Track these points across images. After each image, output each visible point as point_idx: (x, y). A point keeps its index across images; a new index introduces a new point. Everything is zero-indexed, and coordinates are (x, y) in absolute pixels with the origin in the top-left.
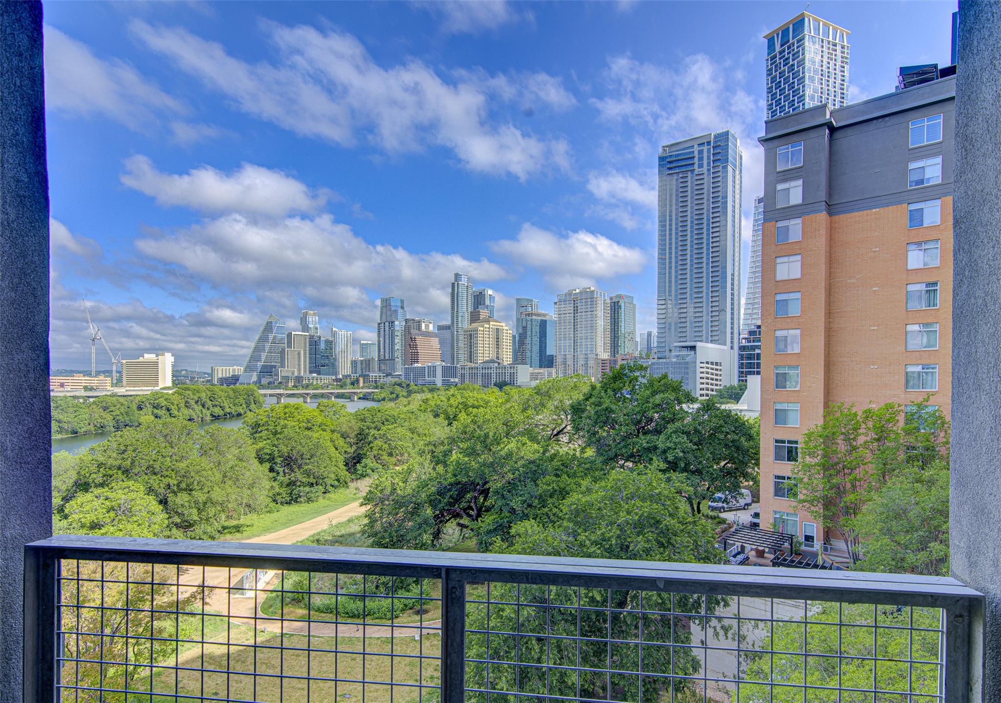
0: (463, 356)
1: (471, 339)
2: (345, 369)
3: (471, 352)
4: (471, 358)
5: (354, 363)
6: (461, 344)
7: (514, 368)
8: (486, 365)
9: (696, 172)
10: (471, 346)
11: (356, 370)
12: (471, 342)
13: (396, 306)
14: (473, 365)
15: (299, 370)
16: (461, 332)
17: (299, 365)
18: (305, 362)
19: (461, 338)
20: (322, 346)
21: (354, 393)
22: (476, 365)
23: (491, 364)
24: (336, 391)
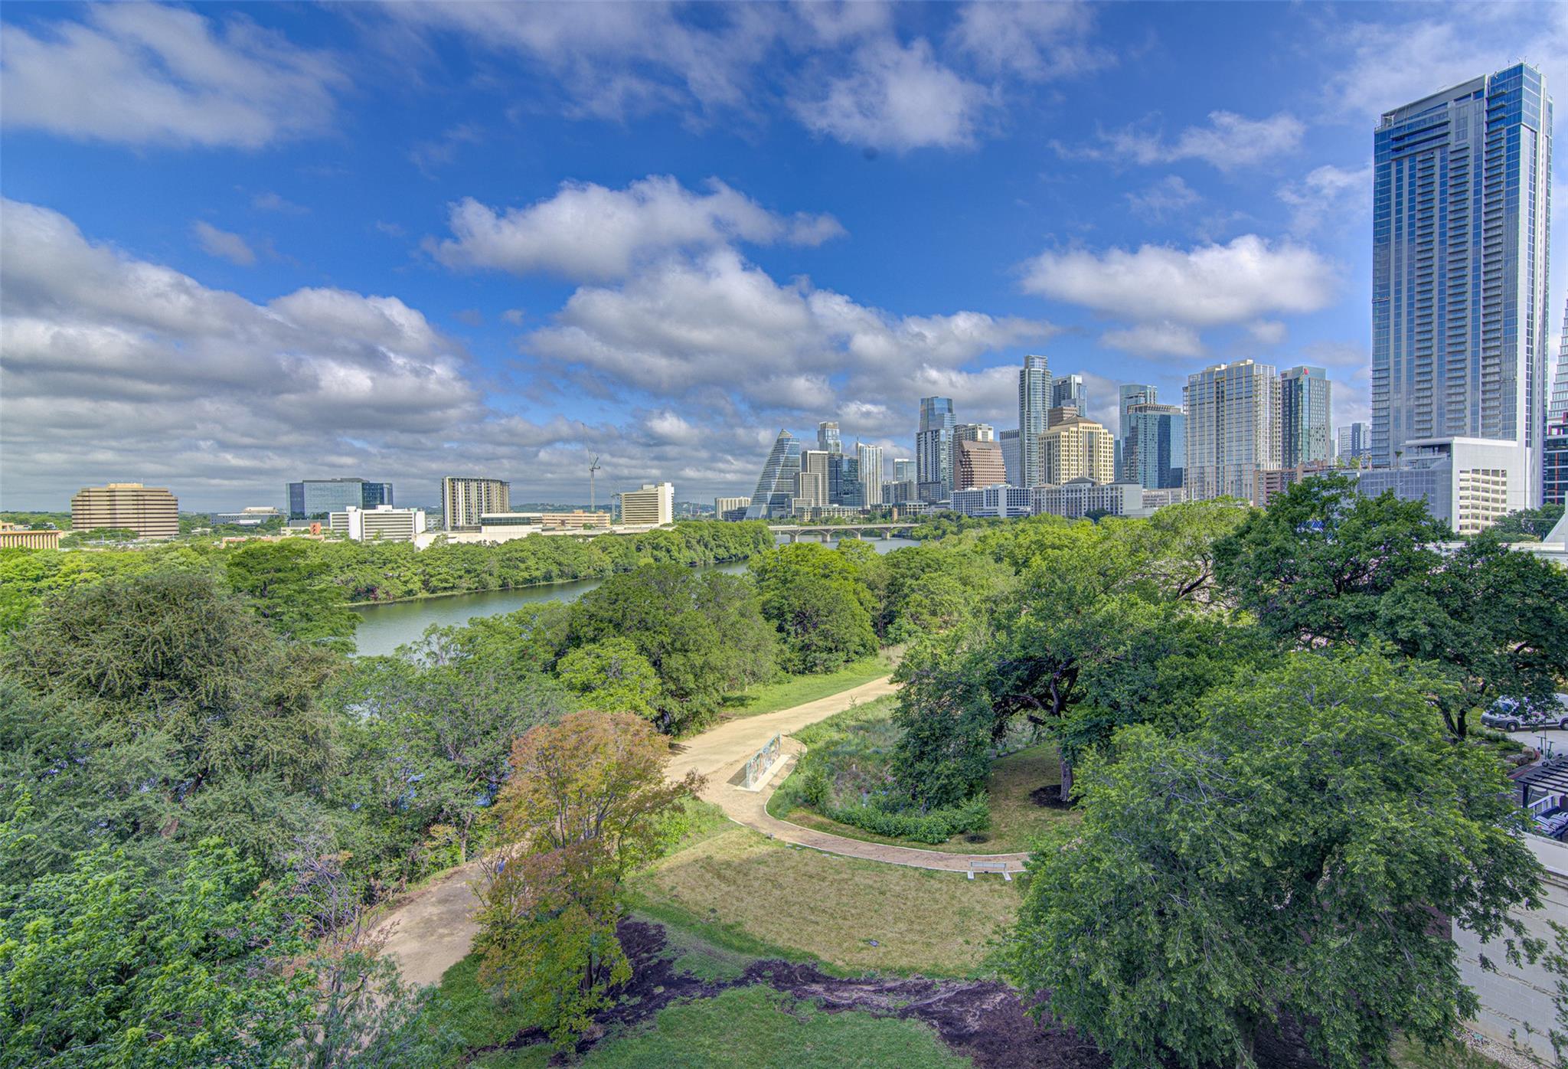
0: (1037, 473)
1: (1049, 449)
2: (874, 497)
3: (1049, 468)
4: (1049, 477)
5: (886, 489)
6: (1035, 457)
7: (1117, 489)
8: (1073, 486)
9: (1452, 148)
10: (1049, 459)
11: (888, 497)
12: (1049, 454)
13: (942, 409)
14: (1054, 487)
15: (817, 500)
16: (1034, 440)
17: (817, 493)
18: (824, 489)
19: (1035, 448)
20: (845, 467)
21: (887, 529)
22: (1058, 487)
23: (1082, 485)
24: (863, 527)
